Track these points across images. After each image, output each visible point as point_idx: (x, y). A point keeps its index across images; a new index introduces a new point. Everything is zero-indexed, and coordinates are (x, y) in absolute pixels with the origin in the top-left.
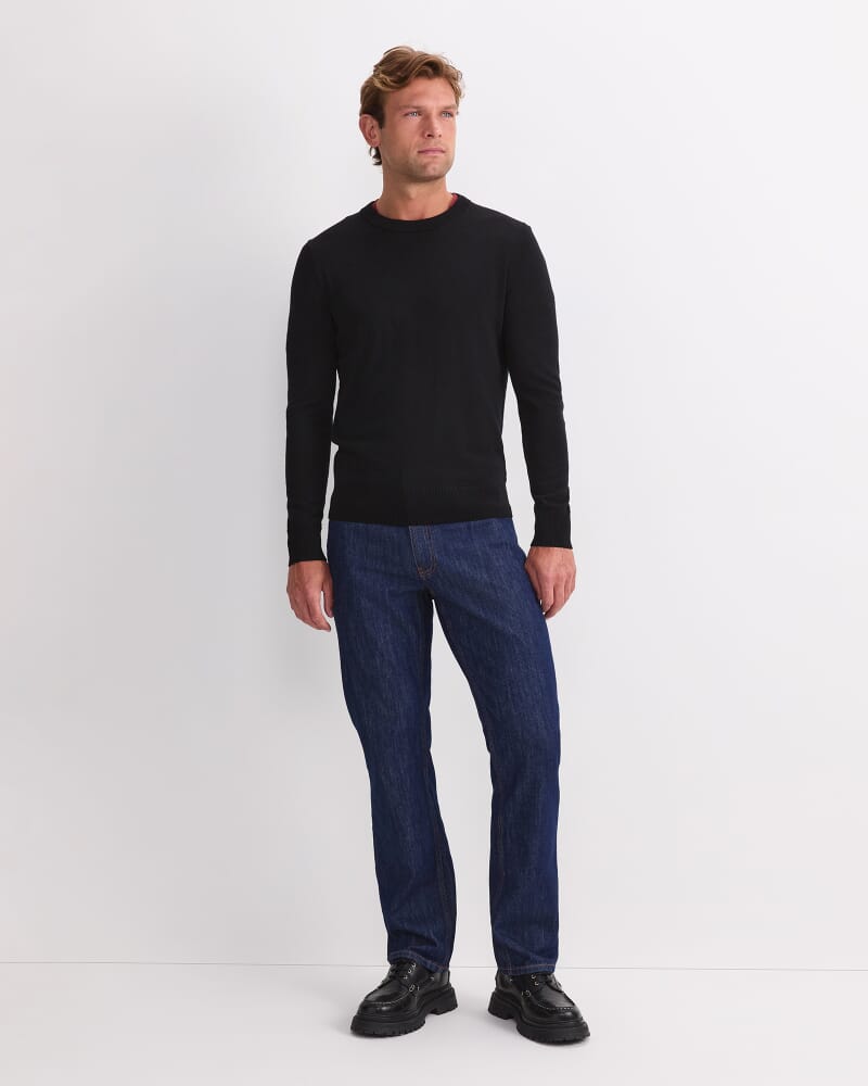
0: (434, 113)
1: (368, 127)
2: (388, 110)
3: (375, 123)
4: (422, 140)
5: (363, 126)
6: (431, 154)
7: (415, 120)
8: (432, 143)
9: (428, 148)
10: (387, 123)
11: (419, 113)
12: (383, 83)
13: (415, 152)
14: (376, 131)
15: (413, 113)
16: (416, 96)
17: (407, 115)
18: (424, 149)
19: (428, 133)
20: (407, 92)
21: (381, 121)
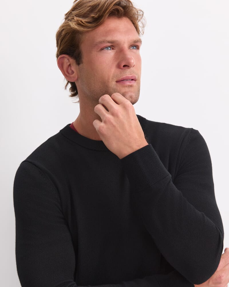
0: (126, 46)
1: (65, 66)
2: (84, 48)
3: (72, 61)
4: (118, 71)
5: (61, 65)
6: (128, 83)
7: (110, 54)
8: (128, 73)
9: (124, 76)
10: (85, 58)
11: (112, 47)
12: (79, 24)
13: (114, 83)
14: (74, 68)
15: (107, 47)
16: (108, 32)
17: (102, 49)
18: (120, 78)
19: (123, 64)
20: (101, 29)
21: (78, 57)
